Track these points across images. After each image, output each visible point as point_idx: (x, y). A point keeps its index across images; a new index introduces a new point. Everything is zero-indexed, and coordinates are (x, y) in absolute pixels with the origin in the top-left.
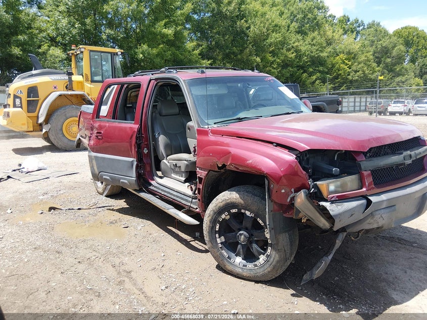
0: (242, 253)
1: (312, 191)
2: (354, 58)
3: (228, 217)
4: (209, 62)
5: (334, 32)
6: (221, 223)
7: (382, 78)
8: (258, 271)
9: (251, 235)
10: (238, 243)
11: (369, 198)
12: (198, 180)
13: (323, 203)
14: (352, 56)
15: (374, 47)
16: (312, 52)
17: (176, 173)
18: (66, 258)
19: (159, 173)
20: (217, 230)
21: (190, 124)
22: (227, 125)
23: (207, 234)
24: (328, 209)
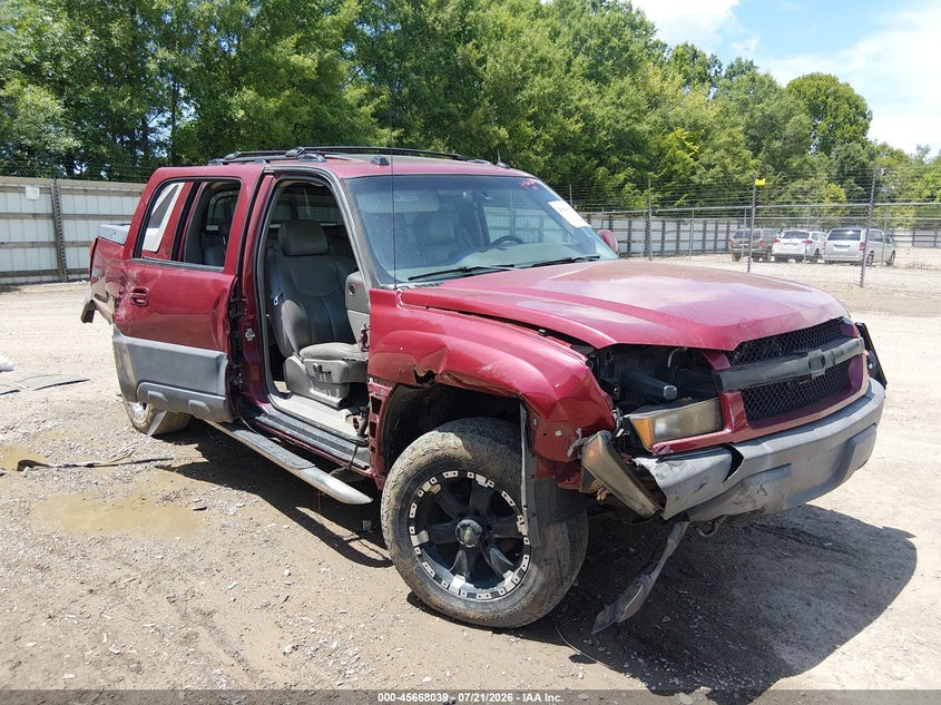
0: (465, 567)
1: (619, 435)
2: (704, 138)
3: (438, 487)
4: (395, 133)
5: (664, 79)
6: (420, 502)
7: (762, 182)
8: (501, 606)
9: (487, 528)
10: (456, 546)
11: (737, 448)
12: (370, 404)
13: (641, 461)
14: (701, 133)
15: (747, 115)
16: (618, 122)
17: (320, 386)
18: (60, 582)
19: (281, 386)
20: (411, 516)
21: (354, 277)
22: (437, 285)
23: (390, 526)
24: (653, 472)
